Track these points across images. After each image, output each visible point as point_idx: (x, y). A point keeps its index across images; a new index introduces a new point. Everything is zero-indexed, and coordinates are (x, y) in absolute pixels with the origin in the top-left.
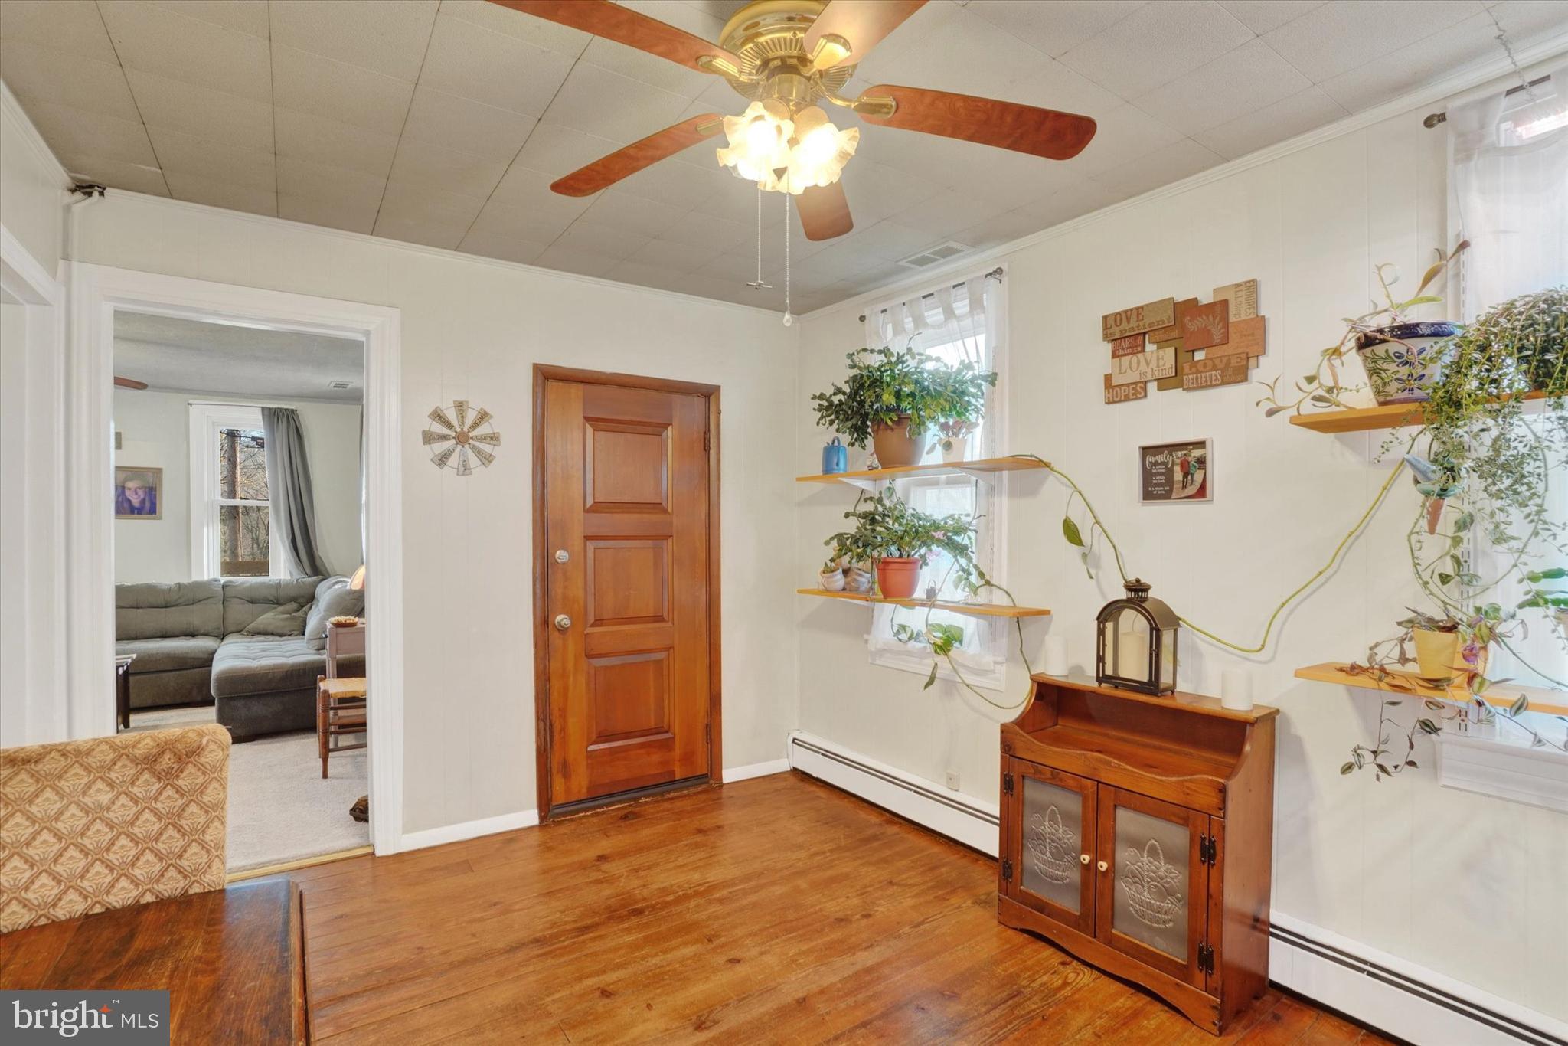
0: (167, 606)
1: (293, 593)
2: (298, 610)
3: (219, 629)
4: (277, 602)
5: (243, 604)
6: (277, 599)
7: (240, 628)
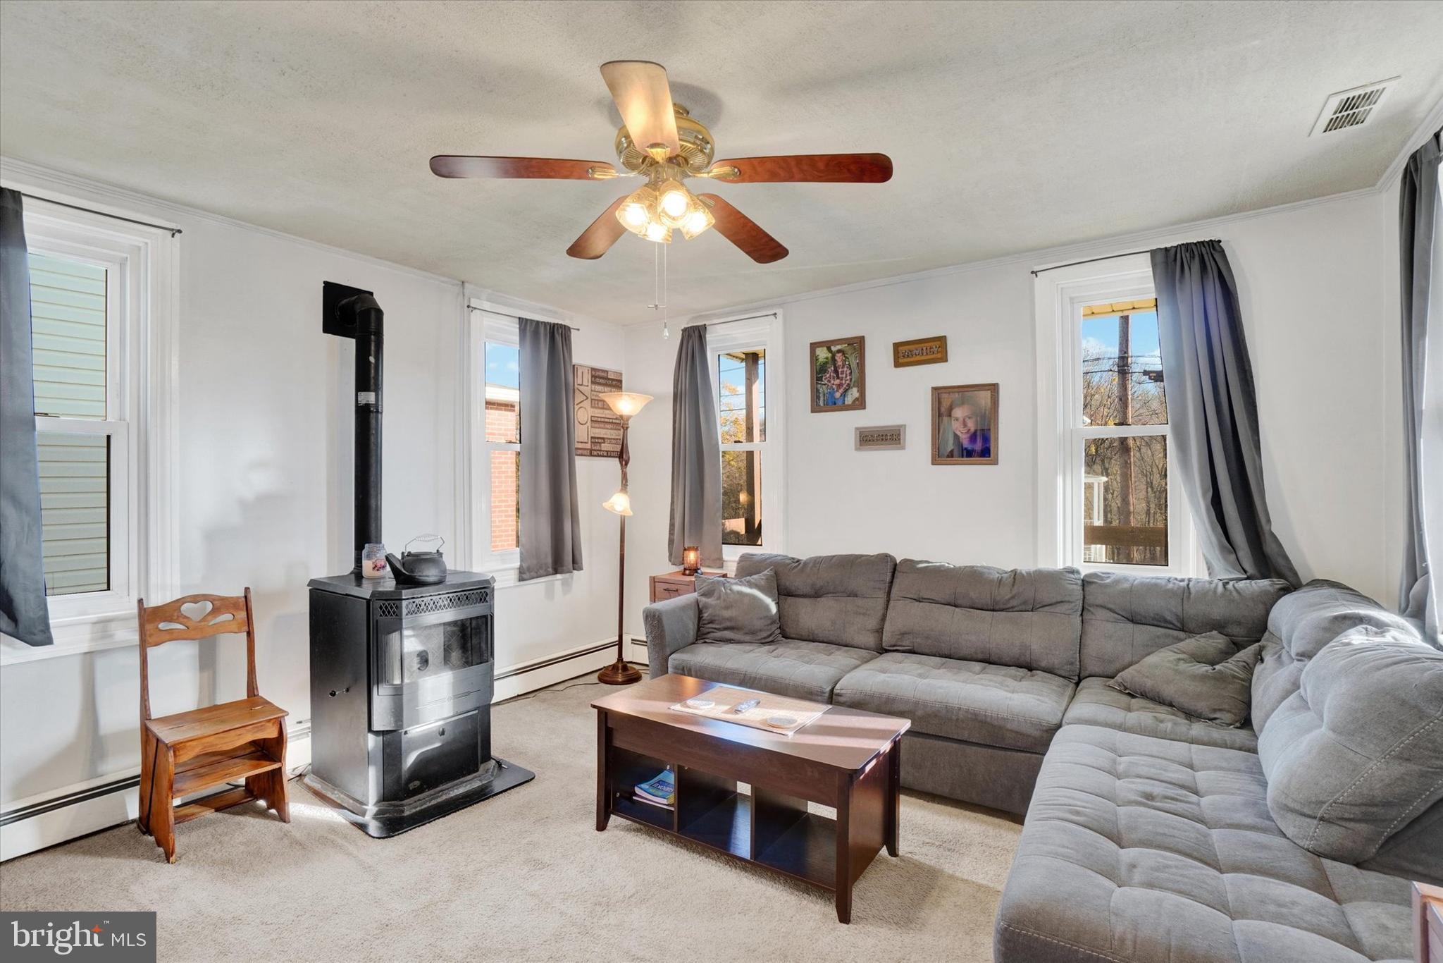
0: (994, 608)
1: (1217, 612)
2: (1226, 655)
3: (1072, 664)
4: (1184, 627)
5: (1117, 621)
6: (1182, 621)
7: (1110, 669)
